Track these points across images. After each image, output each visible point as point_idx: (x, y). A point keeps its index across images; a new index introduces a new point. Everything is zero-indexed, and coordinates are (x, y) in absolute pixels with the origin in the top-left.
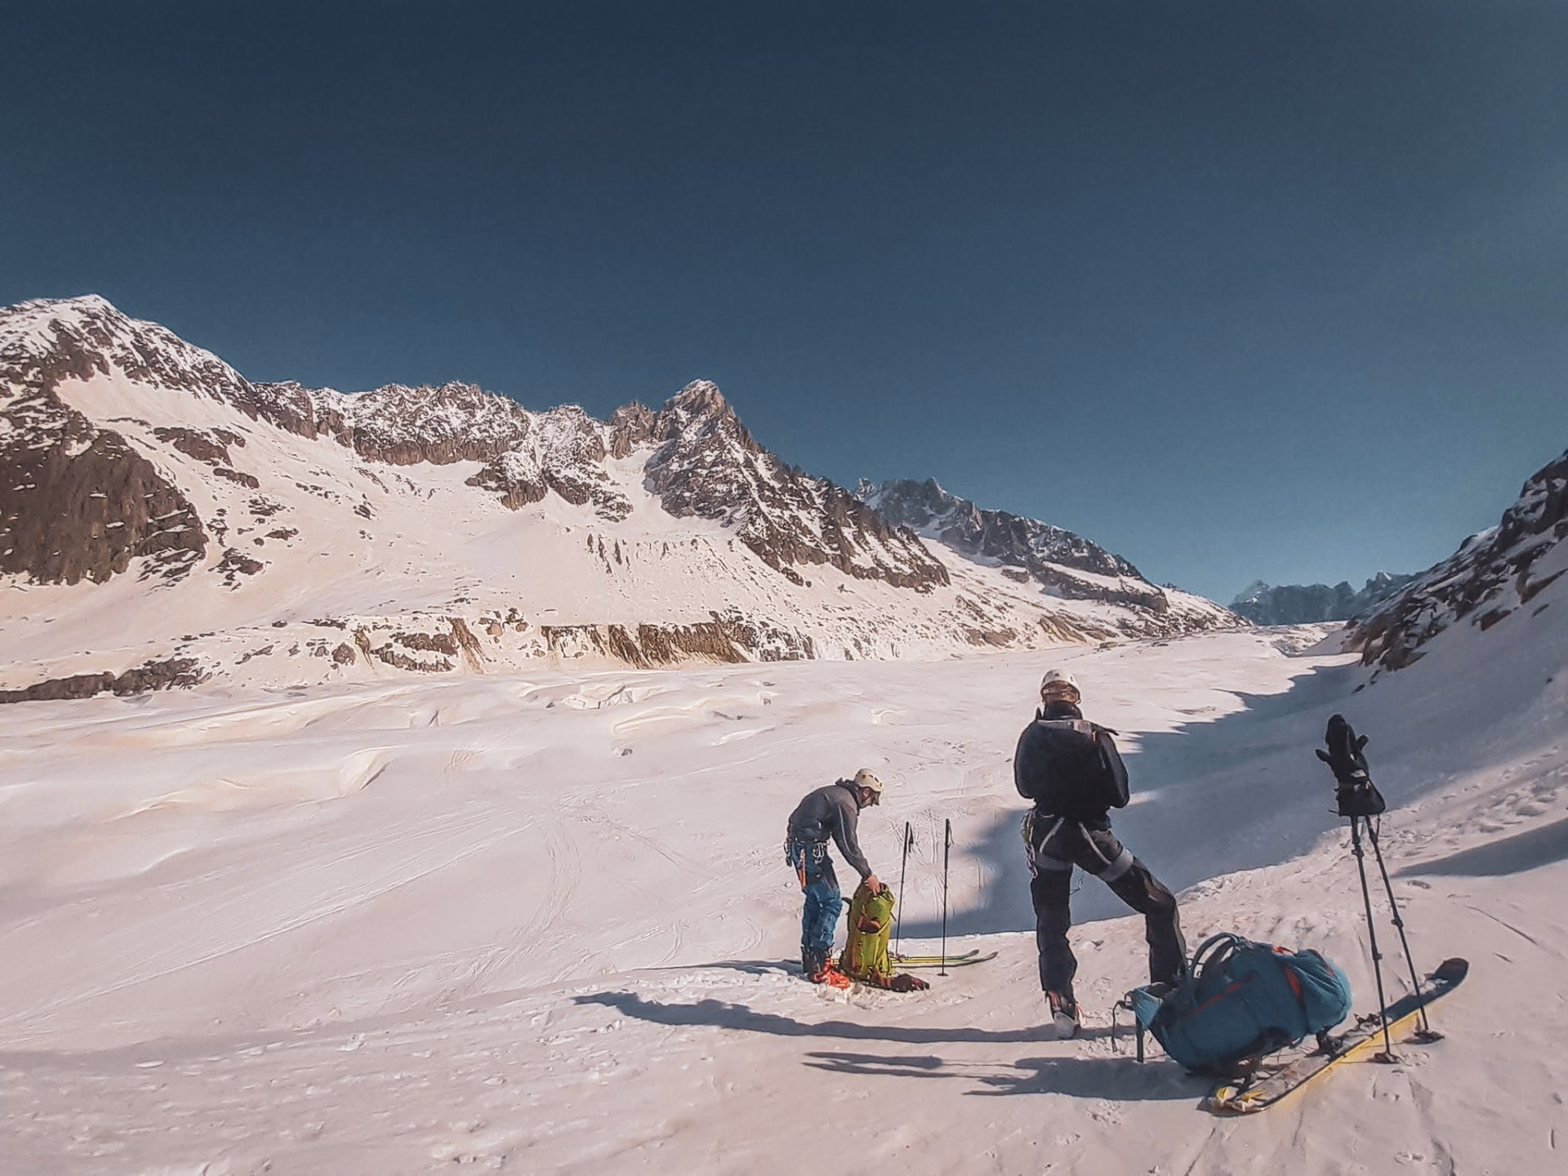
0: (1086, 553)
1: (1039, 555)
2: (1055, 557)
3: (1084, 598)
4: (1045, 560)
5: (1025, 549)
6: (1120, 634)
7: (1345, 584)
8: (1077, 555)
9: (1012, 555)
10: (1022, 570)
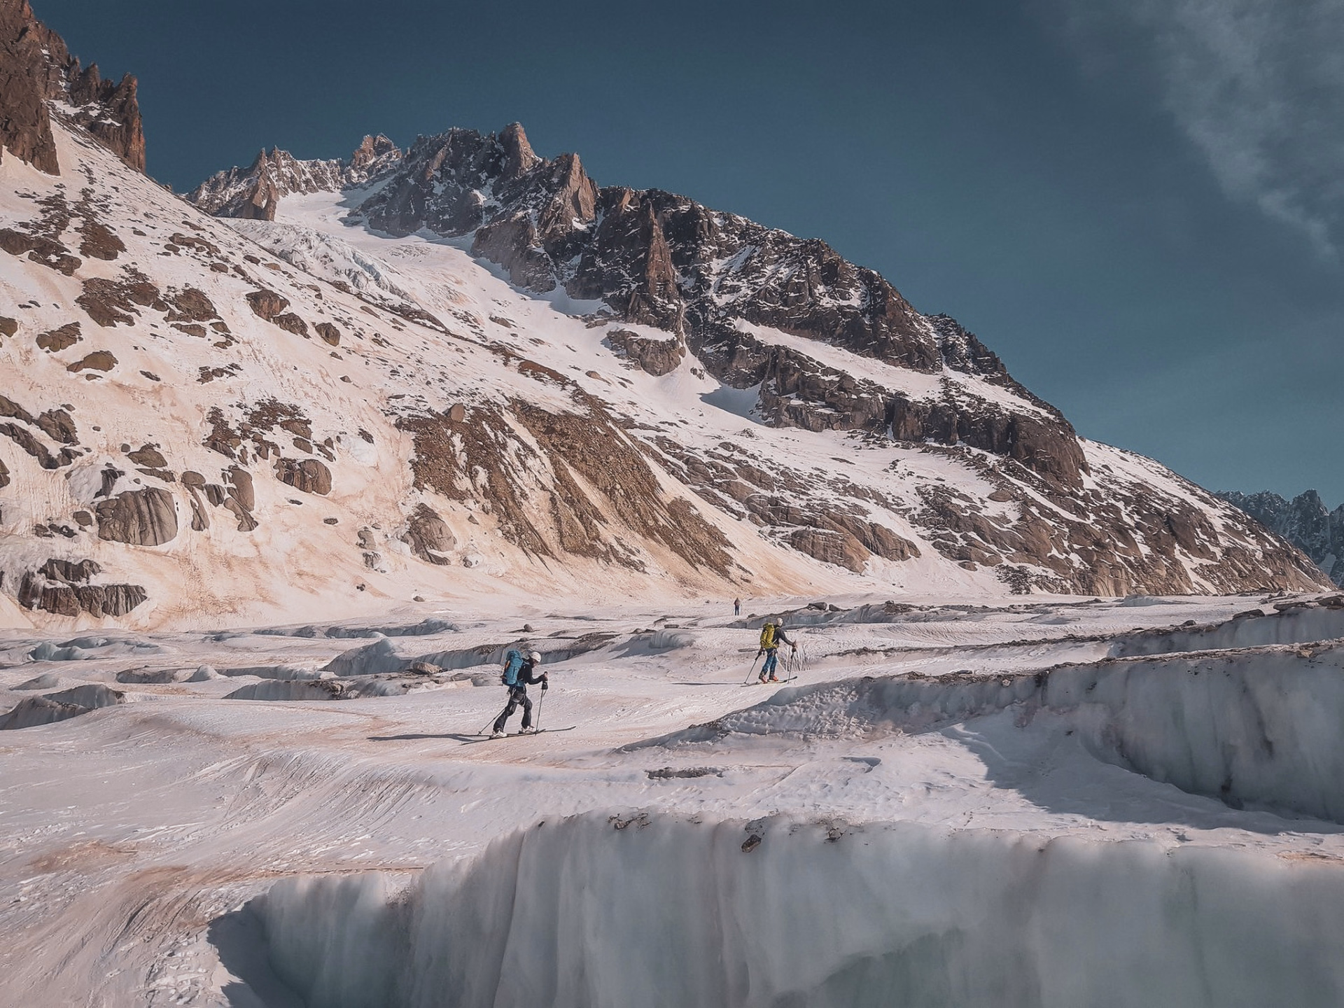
0: (855, 300)
1: (721, 301)
2: (767, 306)
3: (827, 423)
4: (736, 314)
5: (689, 283)
6: (924, 547)
7: (1312, 494)
8: (826, 302)
9: (644, 294)
10: (664, 336)
